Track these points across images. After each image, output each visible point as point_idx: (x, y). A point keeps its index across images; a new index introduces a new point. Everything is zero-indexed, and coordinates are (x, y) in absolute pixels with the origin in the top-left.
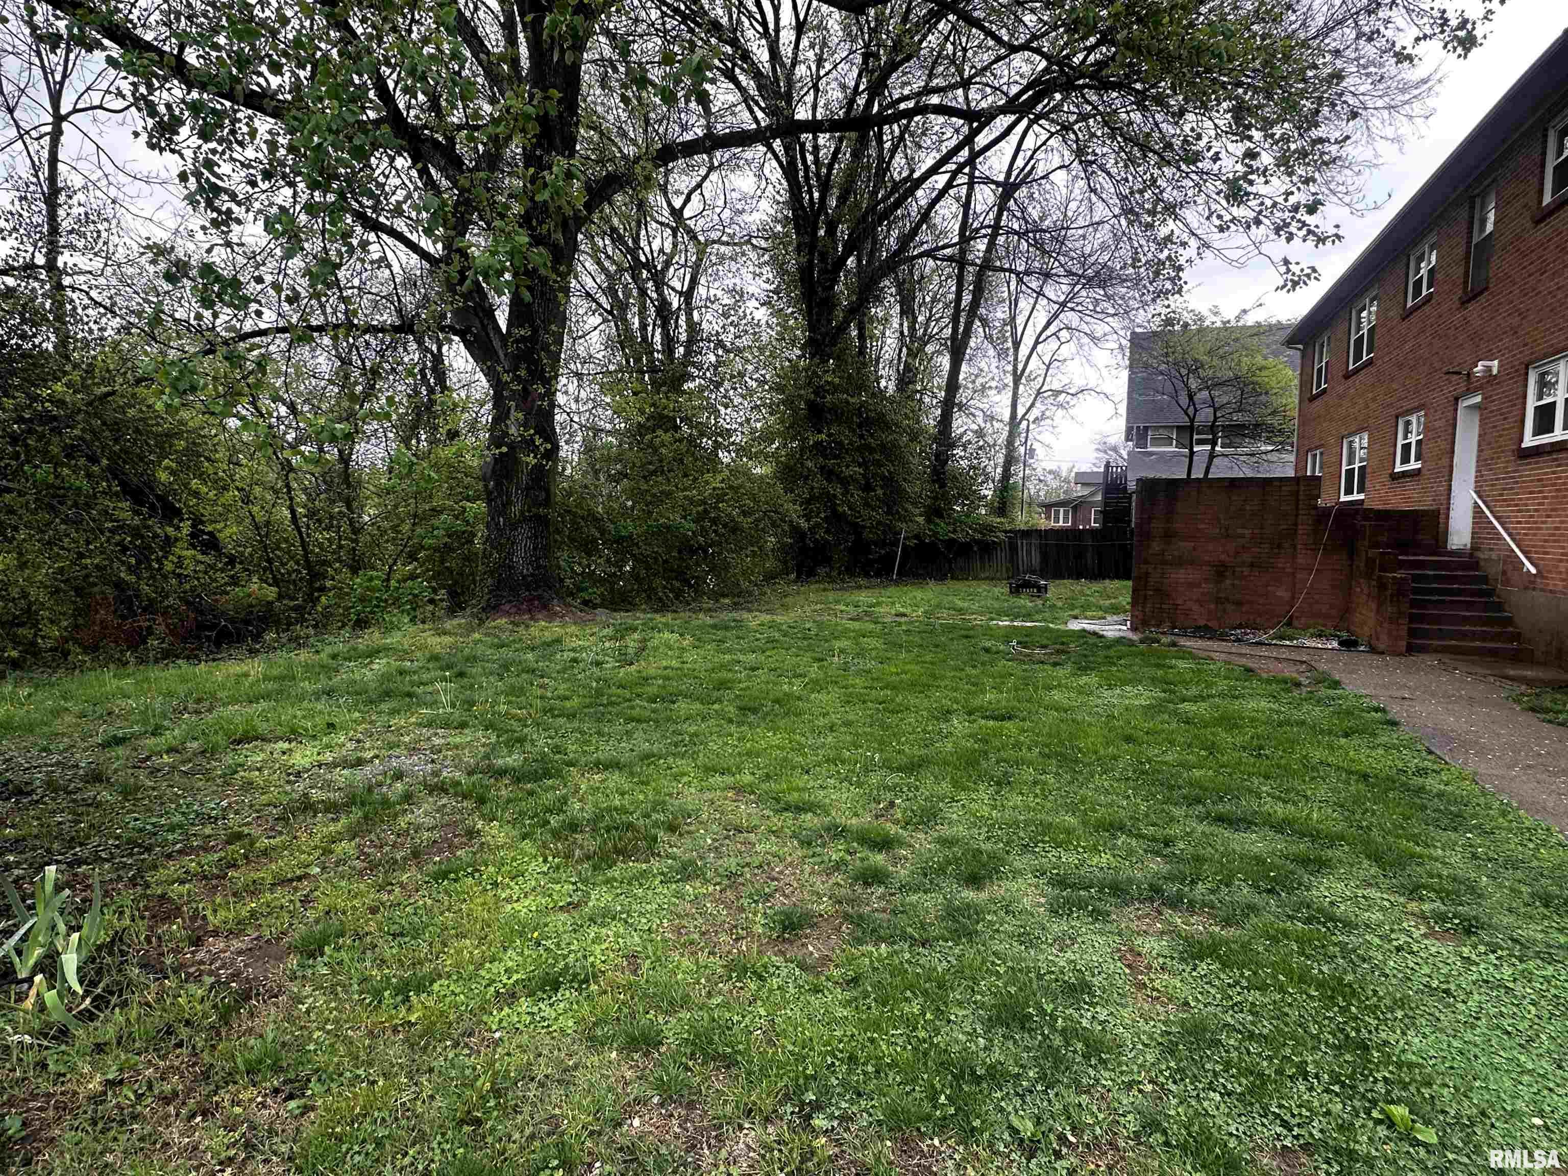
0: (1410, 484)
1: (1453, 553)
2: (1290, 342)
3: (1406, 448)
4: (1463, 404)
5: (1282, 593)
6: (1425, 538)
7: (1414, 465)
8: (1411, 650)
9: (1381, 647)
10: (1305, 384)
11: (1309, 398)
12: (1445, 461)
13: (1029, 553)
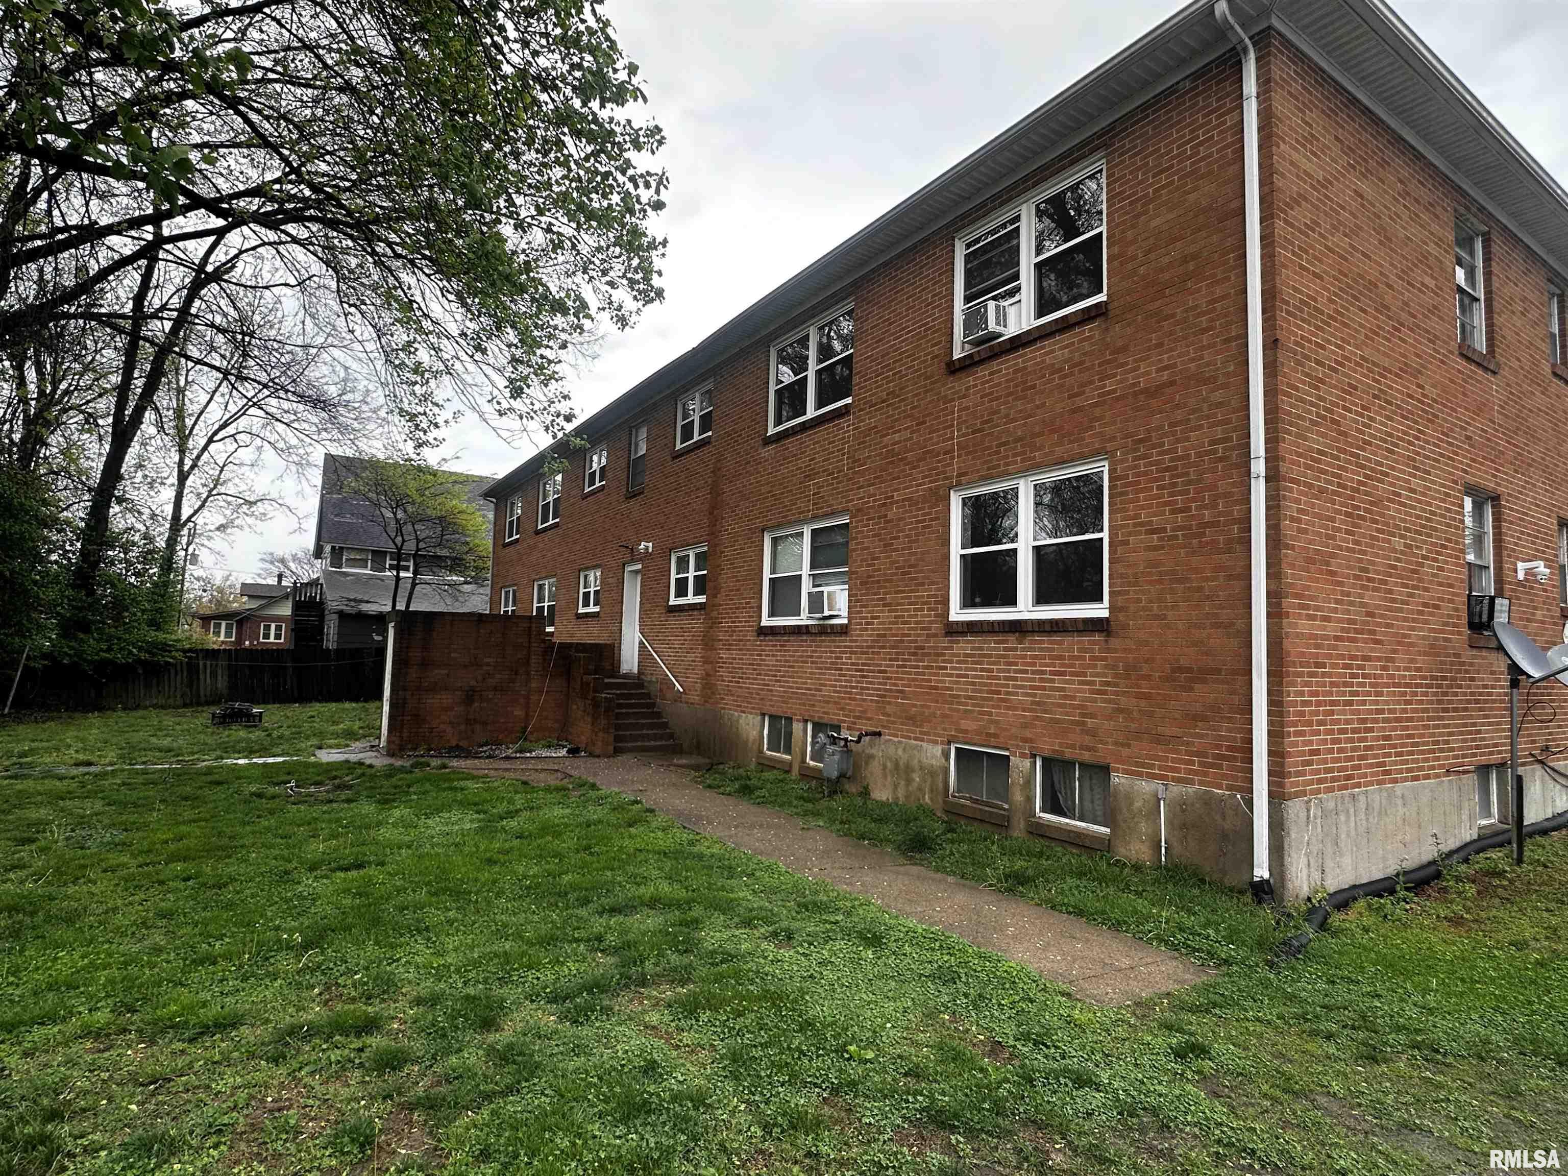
0: (592, 623)
1: (625, 676)
2: (487, 495)
3: (586, 595)
4: (628, 569)
5: (519, 712)
6: (607, 665)
7: (593, 609)
8: (617, 751)
9: (597, 751)
10: (498, 533)
11: (500, 544)
12: (617, 609)
13: (214, 675)
